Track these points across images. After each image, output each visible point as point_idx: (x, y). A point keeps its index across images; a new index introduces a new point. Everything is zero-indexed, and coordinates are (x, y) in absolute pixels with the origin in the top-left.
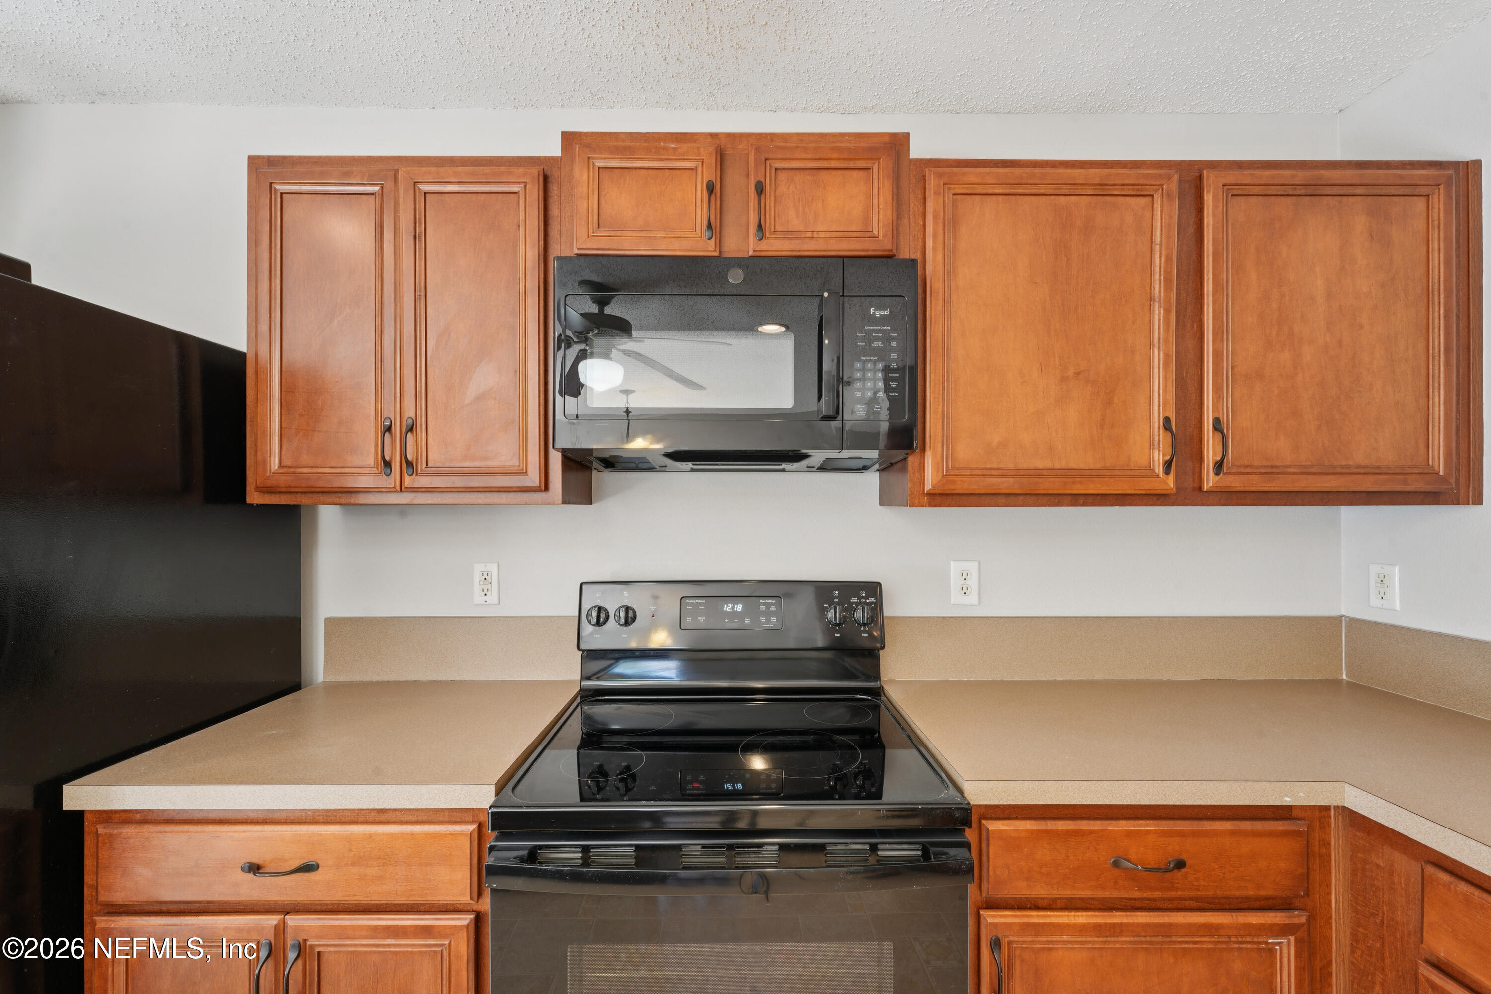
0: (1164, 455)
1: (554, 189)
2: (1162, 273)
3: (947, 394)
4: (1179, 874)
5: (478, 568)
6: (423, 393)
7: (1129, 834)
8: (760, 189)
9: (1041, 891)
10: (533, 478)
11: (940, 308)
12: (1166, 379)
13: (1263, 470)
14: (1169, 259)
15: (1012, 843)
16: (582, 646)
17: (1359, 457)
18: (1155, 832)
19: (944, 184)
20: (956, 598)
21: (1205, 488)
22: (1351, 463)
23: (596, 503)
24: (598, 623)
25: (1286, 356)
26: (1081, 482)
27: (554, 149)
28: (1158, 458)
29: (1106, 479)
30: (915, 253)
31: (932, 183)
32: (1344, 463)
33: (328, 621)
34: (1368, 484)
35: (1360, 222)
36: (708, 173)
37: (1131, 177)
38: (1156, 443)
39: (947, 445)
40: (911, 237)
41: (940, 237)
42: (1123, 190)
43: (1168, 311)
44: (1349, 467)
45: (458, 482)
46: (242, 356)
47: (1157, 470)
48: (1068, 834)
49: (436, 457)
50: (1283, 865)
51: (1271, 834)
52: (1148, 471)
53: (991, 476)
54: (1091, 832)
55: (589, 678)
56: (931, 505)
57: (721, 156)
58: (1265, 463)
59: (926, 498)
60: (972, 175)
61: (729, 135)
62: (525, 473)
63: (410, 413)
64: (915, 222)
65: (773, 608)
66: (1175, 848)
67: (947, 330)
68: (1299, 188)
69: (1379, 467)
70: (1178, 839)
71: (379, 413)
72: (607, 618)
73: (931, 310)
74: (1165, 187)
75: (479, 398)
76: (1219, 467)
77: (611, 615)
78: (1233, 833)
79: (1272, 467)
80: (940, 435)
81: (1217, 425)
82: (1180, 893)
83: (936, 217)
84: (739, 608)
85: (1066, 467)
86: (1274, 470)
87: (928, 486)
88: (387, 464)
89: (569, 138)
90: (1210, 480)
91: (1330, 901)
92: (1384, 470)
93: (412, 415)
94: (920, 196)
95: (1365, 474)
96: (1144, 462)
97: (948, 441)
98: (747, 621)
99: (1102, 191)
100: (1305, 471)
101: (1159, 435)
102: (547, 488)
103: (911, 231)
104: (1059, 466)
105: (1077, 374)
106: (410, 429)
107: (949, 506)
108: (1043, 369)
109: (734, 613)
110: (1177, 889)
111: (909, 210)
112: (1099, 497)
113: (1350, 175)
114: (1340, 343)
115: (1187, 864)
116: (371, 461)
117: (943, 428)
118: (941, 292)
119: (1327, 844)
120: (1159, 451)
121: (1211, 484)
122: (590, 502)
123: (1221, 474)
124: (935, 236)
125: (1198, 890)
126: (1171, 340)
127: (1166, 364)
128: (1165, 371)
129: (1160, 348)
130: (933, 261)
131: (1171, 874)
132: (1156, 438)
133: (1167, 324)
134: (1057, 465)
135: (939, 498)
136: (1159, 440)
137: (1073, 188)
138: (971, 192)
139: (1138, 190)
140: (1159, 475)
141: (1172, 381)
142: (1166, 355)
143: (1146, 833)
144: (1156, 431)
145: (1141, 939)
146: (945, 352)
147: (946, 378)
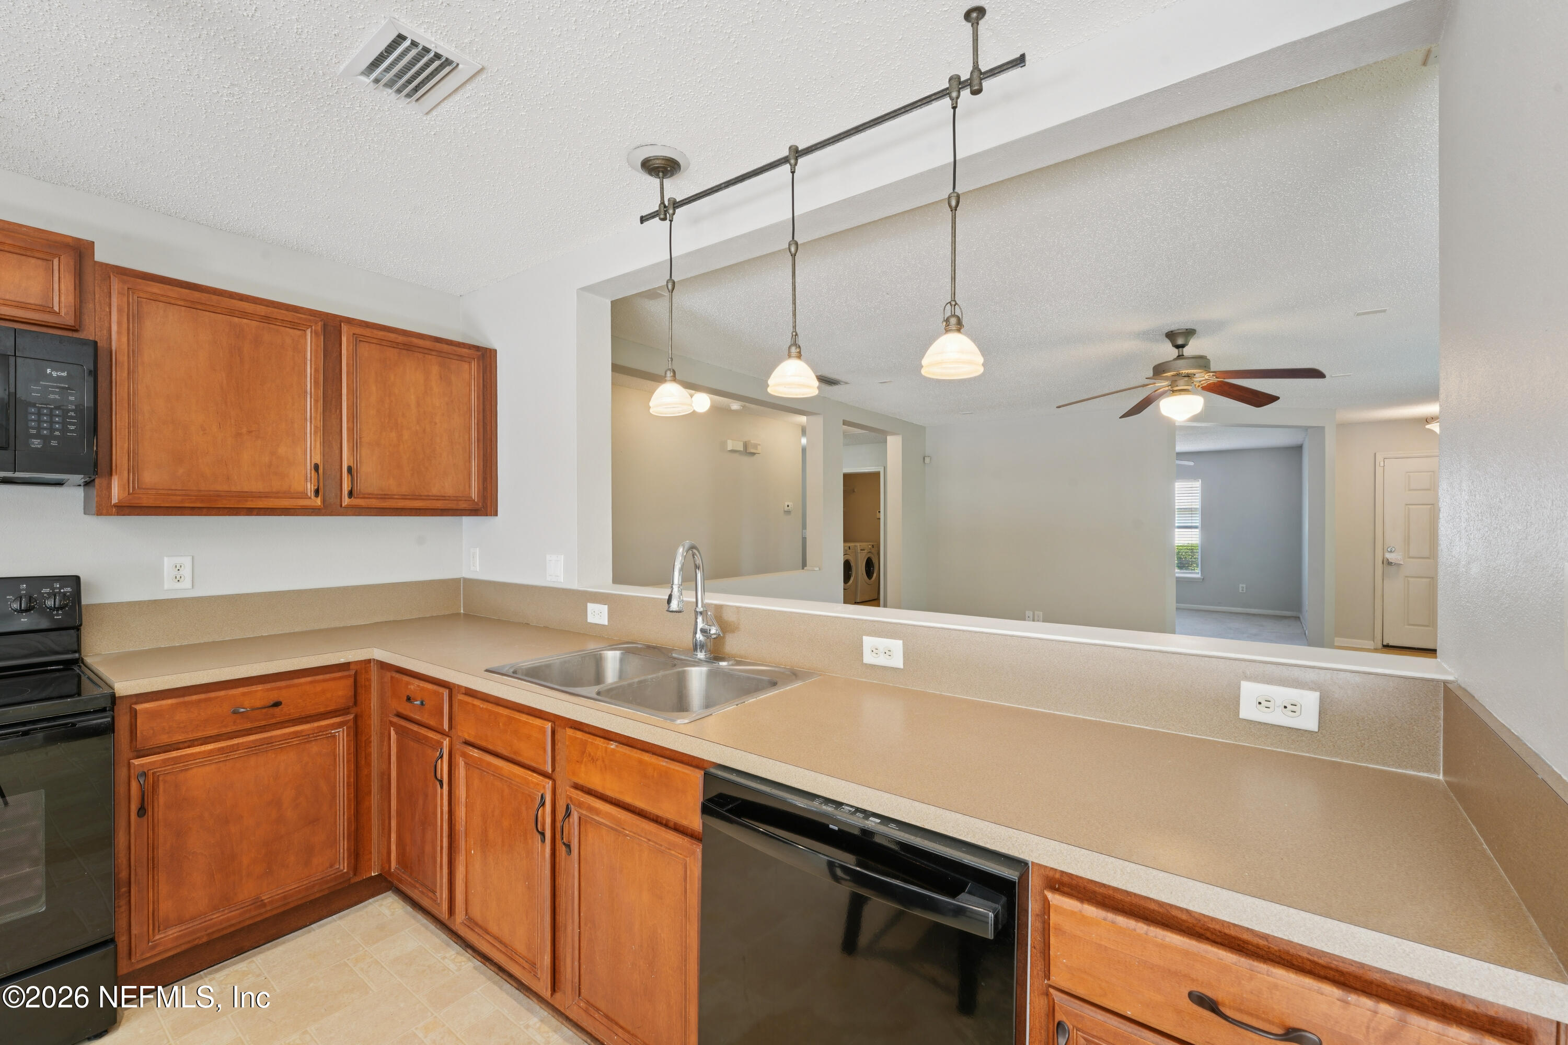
0: (314, 486)
2: (313, 378)
3: (133, 436)
4: (277, 710)
7: (244, 694)
9: (180, 737)
11: (125, 374)
12: (315, 441)
13: (379, 497)
14: (316, 370)
15: (154, 715)
17: (435, 491)
18: (261, 690)
19: (128, 288)
20: (169, 584)
21: (343, 505)
22: (430, 494)
25: (393, 435)
26: (252, 501)
28: (310, 488)
29: (272, 499)
30: (101, 331)
31: (116, 285)
32: (426, 494)
34: (439, 504)
35: (435, 370)
37: (289, 316)
38: (309, 478)
39: (133, 472)
40: (96, 318)
41: (125, 326)
42: (283, 323)
43: (316, 401)
44: (429, 496)
47: (309, 494)
48: (200, 701)
50: (340, 693)
51: (334, 679)
52: (304, 496)
53: (175, 495)
54: (217, 698)
56: (118, 514)
58: (381, 493)
59: (114, 509)
60: (156, 288)
64: (101, 308)
66: (274, 696)
67: (133, 392)
68: (400, 344)
69: (444, 496)
70: (276, 691)
73: (116, 375)
74: (313, 327)
76: (351, 494)
78: (311, 682)
79: (385, 495)
80: (126, 466)
81: (350, 470)
82: (278, 719)
83: (120, 310)
85: (241, 491)
86: (386, 497)
87: (115, 500)
90: (346, 501)
91: (371, 707)
92: (447, 498)
94: (106, 290)
95: (437, 500)
96: (301, 489)
97: (134, 469)
99: (267, 319)
100: (404, 497)
101: (311, 473)
103: (96, 315)
104: (235, 490)
105: (248, 433)
107: (138, 515)
108: (221, 426)
110: (276, 717)
111: (95, 299)
112: (269, 510)
113: (428, 344)
114: (424, 431)
115: (283, 703)
117: (129, 460)
118: (126, 364)
119: (369, 680)
120: (311, 483)
121: (346, 504)
123: (353, 498)
124: (119, 323)
125: (290, 715)
126: (319, 418)
127: (316, 432)
128: (315, 436)
129: (311, 422)
130: (118, 341)
131: (272, 710)
132: (309, 476)
133: (316, 408)
134: (233, 489)
135: (127, 509)
136: (311, 477)
137: (244, 315)
138: (155, 299)
139: (294, 325)
140: (310, 498)
141: (320, 443)
142: (316, 427)
143: (256, 691)
144: (309, 471)
145: (254, 749)
146: (131, 406)
147: (132, 425)
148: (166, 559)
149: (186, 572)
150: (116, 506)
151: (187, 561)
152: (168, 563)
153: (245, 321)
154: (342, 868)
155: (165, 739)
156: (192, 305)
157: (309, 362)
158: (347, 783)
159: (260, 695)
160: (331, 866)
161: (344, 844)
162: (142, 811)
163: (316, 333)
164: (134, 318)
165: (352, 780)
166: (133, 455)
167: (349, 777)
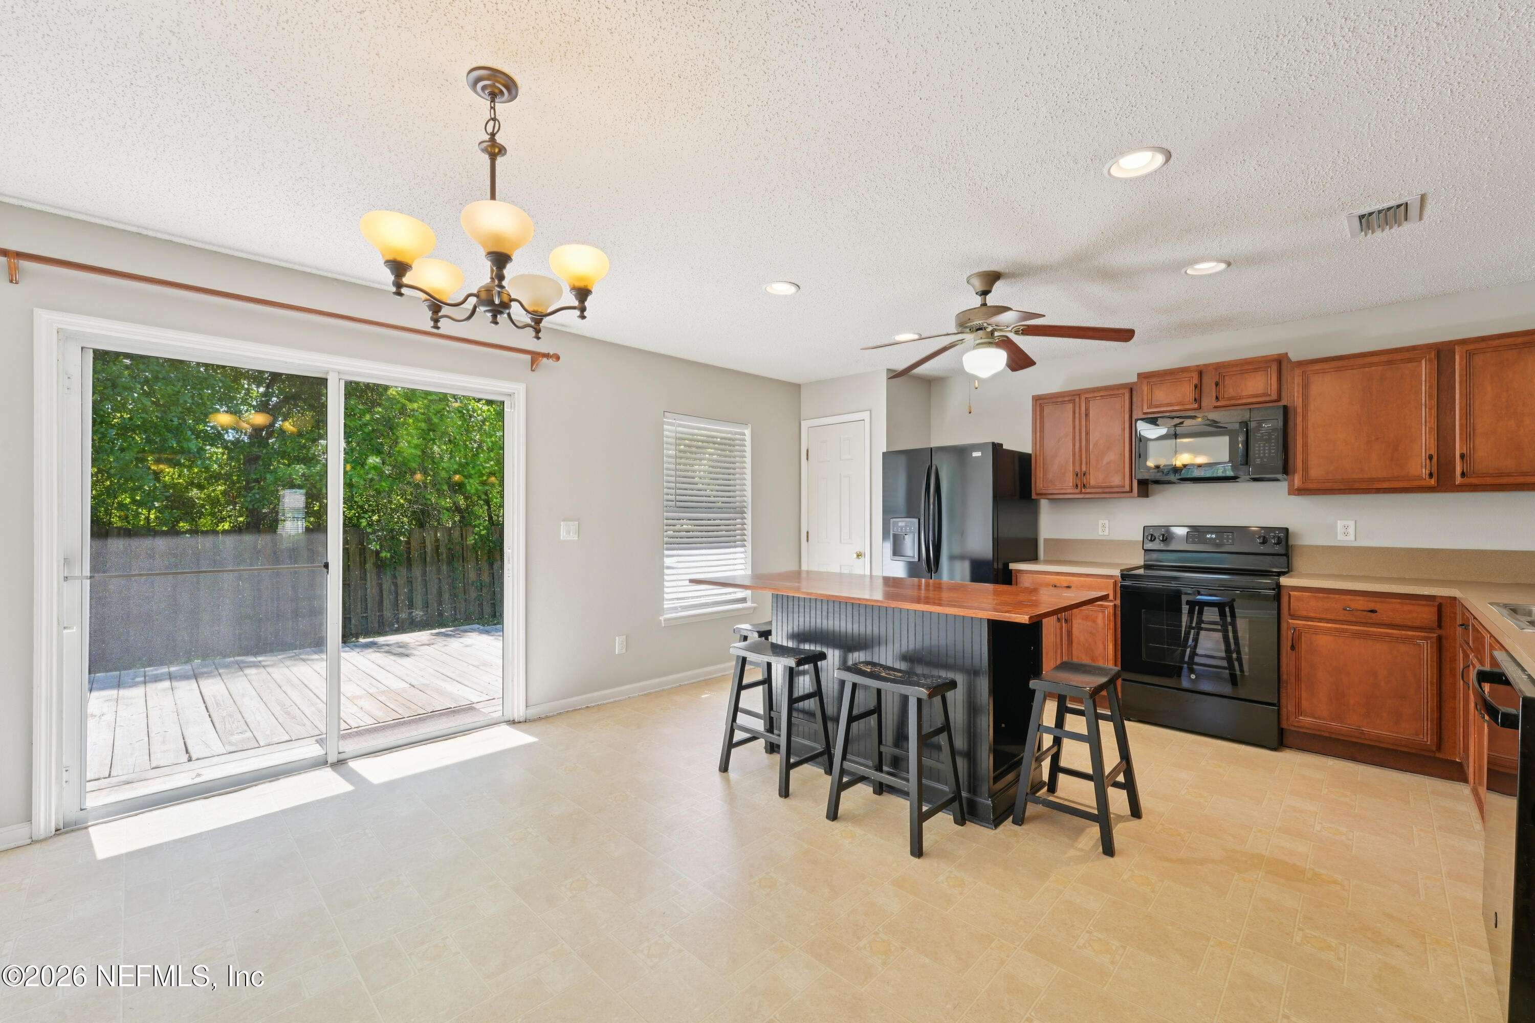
0: (1428, 471)
1: (1134, 393)
3: (1305, 451)
4: (1373, 615)
5: (1101, 522)
6: (1088, 463)
8: (1217, 384)
9: (1312, 615)
10: (1127, 488)
11: (1301, 419)
14: (1430, 387)
15: (1301, 599)
16: (1144, 548)
18: (1363, 600)
19: (1304, 371)
20: (1340, 537)
21: (1456, 485)
23: (1151, 496)
24: (1151, 540)
27: (1134, 379)
28: (1424, 472)
30: (1289, 397)
31: (1298, 371)
33: (1045, 540)
36: (1195, 381)
39: (1305, 471)
40: (1288, 392)
41: (1301, 392)
43: (1430, 409)
45: (1100, 490)
46: (1030, 455)
47: (1424, 477)
48: (1324, 598)
49: (1092, 482)
51: (1419, 605)
52: (1420, 478)
53: (1329, 482)
54: (1334, 598)
55: (1146, 561)
57: (1201, 374)
59: (1298, 492)
60: (1317, 367)
61: (1204, 365)
62: (1124, 487)
63: (1084, 469)
64: (1289, 386)
65: (1230, 537)
66: (1372, 606)
67: (1306, 427)
70: (1374, 603)
71: (1074, 470)
72: (1155, 539)
73: (1297, 420)
74: (1427, 357)
75: (1108, 463)
76: (1464, 475)
77: (1157, 537)
78: (1400, 603)
80: (1302, 468)
81: (1462, 456)
83: (1298, 385)
84: (1214, 536)
87: (1296, 487)
88: (1077, 485)
89: (1139, 375)
90: (1459, 481)
93: (1085, 470)
94: (1292, 376)
96: (1416, 474)
97: (1306, 469)
98: (1218, 541)
99: (1391, 363)
101: (1426, 462)
102: (1132, 492)
103: (1288, 390)
105: (1377, 439)
106: (1084, 475)
108: (1357, 438)
109: (1211, 538)
110: (1374, 620)
111: (1286, 382)
112: (1393, 490)
115: (1378, 612)
116: (1071, 485)
117: (1303, 464)
118: (1301, 413)
120: (1426, 469)
121: (1459, 483)
122: (1147, 496)
123: (1465, 478)
124: (1298, 392)
125: (1384, 621)
126: (1433, 421)
127: (1430, 432)
128: (1430, 435)
129: (1426, 425)
130: (1298, 401)
131: (1369, 614)
132: (1424, 464)
133: (1430, 415)
134: (1366, 477)
135: (1302, 491)
136: (1426, 465)
137: (1372, 365)
138: (1317, 372)
139: (1410, 360)
140: (1425, 479)
141: (1434, 438)
142: (1430, 428)
143: (1360, 600)
144: (1424, 461)
145: (1357, 635)
146: (1305, 436)
147: (1305, 445)
148: (1339, 522)
149: (1351, 530)
150: (1296, 489)
151: (1351, 524)
152: (1340, 524)
153: (1373, 368)
154: (1425, 740)
155: (1304, 613)
156: (1338, 369)
157: (1424, 383)
158: (1431, 682)
159: (1362, 604)
160: (1417, 735)
161: (1427, 724)
162: (1293, 647)
163: (1430, 360)
164: (1306, 386)
165: (1435, 681)
166: (1305, 462)
167: (1432, 677)
